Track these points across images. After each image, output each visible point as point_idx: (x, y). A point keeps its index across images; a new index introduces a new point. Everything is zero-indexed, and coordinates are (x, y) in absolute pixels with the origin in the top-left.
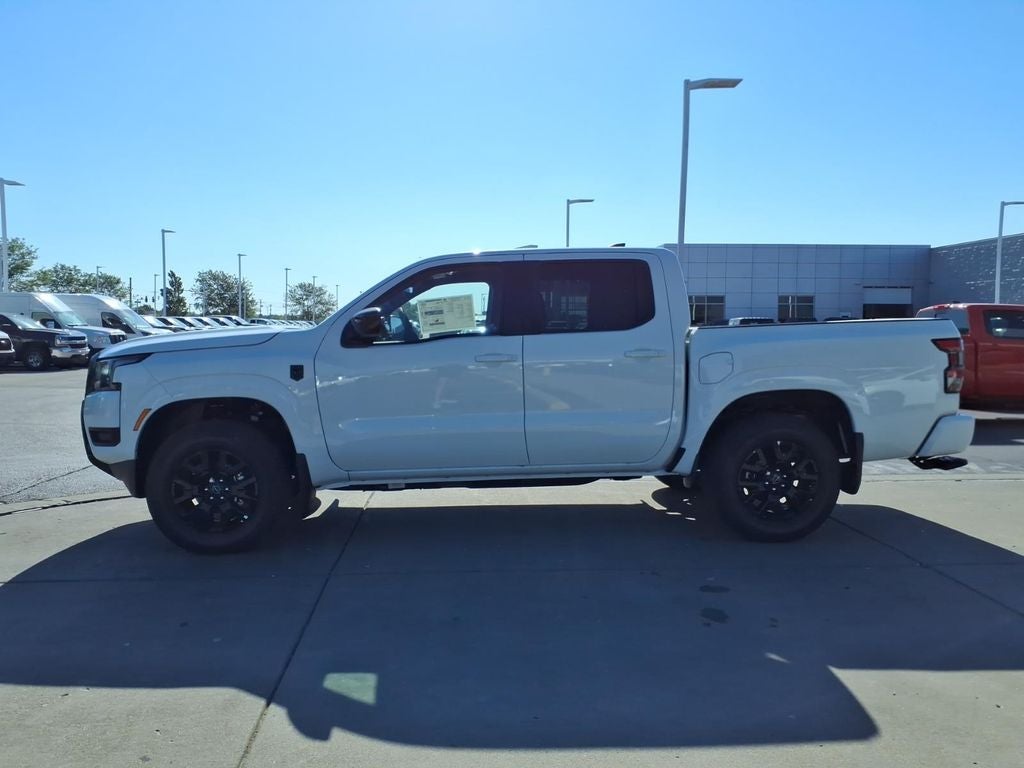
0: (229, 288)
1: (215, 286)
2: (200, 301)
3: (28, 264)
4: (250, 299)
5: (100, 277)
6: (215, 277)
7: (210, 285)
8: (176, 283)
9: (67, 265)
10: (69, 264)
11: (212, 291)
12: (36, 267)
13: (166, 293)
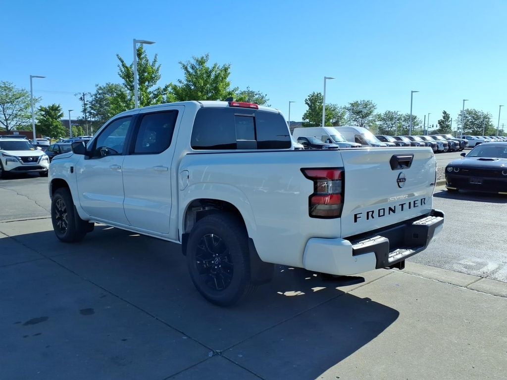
0: (478, 118)
1: (470, 118)
2: (460, 126)
3: (371, 112)
4: (490, 124)
5: (407, 116)
6: (470, 113)
7: (466, 117)
8: (446, 116)
9: (391, 111)
10: (392, 110)
11: (468, 120)
12: (375, 112)
13: (440, 123)
